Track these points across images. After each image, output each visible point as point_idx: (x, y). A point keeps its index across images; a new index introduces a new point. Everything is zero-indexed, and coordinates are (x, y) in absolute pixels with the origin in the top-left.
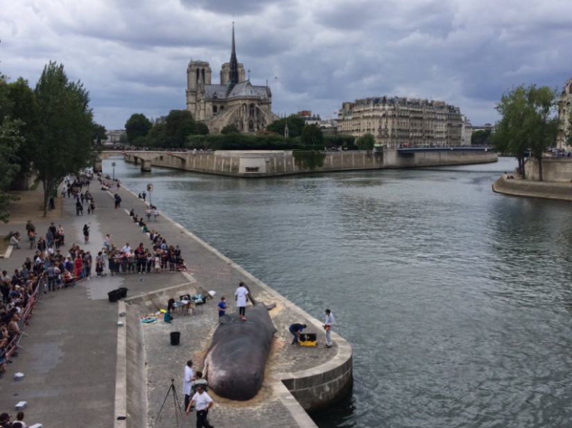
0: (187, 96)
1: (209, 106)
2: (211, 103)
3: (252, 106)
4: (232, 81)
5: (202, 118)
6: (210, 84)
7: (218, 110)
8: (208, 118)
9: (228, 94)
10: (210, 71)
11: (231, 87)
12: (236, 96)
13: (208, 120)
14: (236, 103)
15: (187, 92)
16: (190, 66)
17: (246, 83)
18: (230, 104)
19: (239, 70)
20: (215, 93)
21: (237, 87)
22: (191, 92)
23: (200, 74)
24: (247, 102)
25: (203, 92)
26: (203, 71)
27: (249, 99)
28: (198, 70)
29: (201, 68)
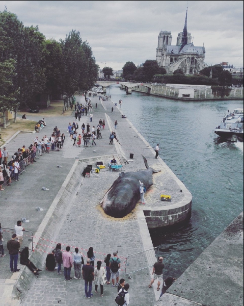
0: (157, 52)
1: (168, 58)
2: (170, 56)
3: (193, 58)
4: (183, 43)
5: (164, 65)
6: (170, 45)
7: (173, 60)
8: (167, 65)
9: (180, 51)
10: (171, 38)
11: (182, 47)
12: (184, 52)
13: (167, 66)
14: (184, 56)
15: (157, 50)
16: (160, 34)
17: (191, 45)
18: (180, 57)
19: (188, 36)
20: (172, 51)
21: (185, 47)
22: (159, 50)
23: (166, 39)
24: (190, 56)
25: (166, 50)
26: (167, 37)
27: (192, 54)
28: (164, 37)
29: (166, 35)
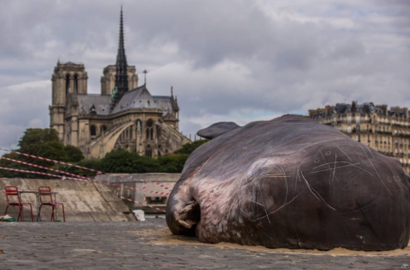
0: (52, 114)
1: (84, 125)
2: (87, 122)
3: (150, 123)
4: (119, 89)
5: (74, 143)
6: (85, 94)
7: (98, 132)
8: (83, 143)
9: (112, 109)
10: (85, 78)
11: (118, 98)
12: (125, 109)
13: (83, 146)
14: (126, 119)
15: (51, 109)
16: (57, 70)
17: (141, 91)
18: (115, 122)
19: (130, 74)
20: (93, 107)
21: (126, 98)
22: (54, 109)
23: (72, 82)
24: (144, 118)
25: (75, 106)
26: (76, 76)
27: (146, 113)
28: (68, 76)
29: (72, 73)
